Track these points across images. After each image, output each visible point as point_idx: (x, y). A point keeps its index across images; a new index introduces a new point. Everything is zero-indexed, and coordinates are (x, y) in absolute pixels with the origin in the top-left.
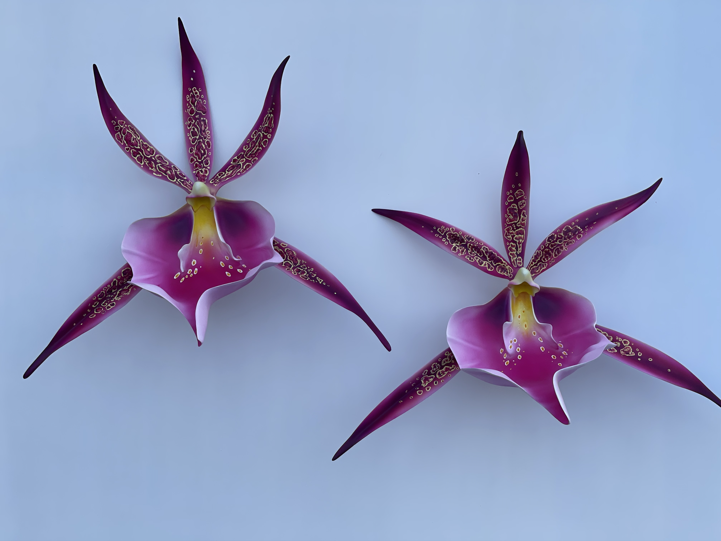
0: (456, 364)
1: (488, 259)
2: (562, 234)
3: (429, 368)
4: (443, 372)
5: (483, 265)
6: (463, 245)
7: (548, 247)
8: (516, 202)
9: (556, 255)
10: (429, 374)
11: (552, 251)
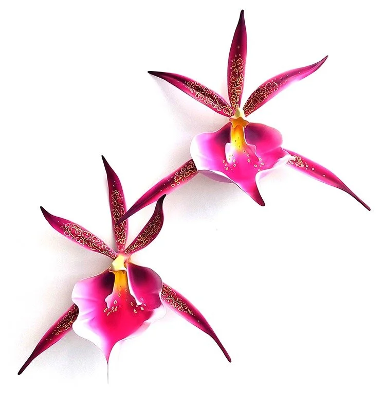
0: (196, 169)
1: (218, 103)
2: (265, 88)
3: (179, 171)
4: (188, 174)
5: (214, 107)
6: (202, 94)
7: (256, 97)
8: (237, 67)
9: (260, 102)
10: (179, 174)
11: (258, 99)
